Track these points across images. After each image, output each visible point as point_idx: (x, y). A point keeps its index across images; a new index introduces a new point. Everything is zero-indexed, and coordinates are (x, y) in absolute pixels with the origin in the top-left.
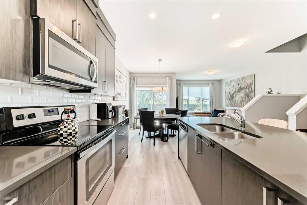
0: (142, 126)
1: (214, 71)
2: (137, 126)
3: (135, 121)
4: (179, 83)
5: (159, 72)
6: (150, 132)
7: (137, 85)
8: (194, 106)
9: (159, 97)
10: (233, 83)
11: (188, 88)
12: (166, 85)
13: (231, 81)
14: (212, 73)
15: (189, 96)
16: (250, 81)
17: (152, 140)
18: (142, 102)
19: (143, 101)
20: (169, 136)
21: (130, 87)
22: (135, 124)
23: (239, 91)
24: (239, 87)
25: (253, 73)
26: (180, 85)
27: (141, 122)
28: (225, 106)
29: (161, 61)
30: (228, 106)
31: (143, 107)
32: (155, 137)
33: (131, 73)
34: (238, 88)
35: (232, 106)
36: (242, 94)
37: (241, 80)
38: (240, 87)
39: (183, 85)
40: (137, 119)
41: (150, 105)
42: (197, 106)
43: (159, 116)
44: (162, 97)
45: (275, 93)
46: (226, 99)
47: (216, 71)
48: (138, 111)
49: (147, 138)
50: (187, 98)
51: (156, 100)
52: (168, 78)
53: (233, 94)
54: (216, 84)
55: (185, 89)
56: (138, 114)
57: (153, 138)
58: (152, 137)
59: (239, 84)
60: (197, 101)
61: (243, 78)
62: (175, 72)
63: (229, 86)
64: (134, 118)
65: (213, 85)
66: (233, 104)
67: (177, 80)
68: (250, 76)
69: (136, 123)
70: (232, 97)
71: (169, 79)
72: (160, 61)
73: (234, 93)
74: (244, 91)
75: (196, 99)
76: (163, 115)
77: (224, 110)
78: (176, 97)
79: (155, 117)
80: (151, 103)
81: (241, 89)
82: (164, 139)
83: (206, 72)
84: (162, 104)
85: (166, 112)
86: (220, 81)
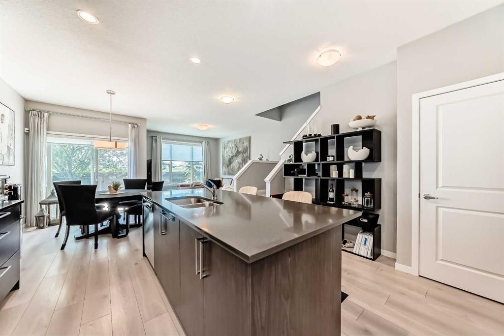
0: (64, 218)
1: (207, 126)
2: (51, 219)
3: (42, 210)
4: (153, 136)
5: (109, 111)
6: (86, 227)
7: (48, 130)
8: (183, 175)
9: (115, 159)
10: (230, 144)
11: (171, 146)
12: (127, 138)
13: (229, 142)
14: (204, 128)
15: (171, 158)
16: (246, 144)
17: (91, 242)
18: (67, 168)
19: (70, 166)
20: (129, 226)
21: (27, 134)
22: (43, 216)
23: (236, 156)
24: (236, 150)
25: (249, 135)
26: (156, 140)
27: (61, 210)
28: (223, 174)
29: (113, 94)
30: (226, 175)
31: (67, 178)
32: (97, 234)
33: (26, 101)
34: (235, 152)
35: (230, 174)
36: (239, 159)
37: (238, 141)
38: (238, 150)
39: (162, 140)
40: (51, 206)
41: (88, 175)
42: (187, 175)
43: (109, 193)
44: (121, 159)
45: (264, 160)
46: (223, 165)
47: (210, 126)
48: (53, 187)
49: (78, 239)
50: (169, 162)
51: (108, 164)
52: (130, 125)
53: (230, 159)
54: (212, 143)
55: (165, 147)
56: (52, 194)
57: (94, 237)
58: (92, 235)
59: (236, 147)
60: (187, 168)
61: (240, 139)
62: (145, 117)
63: (226, 148)
64: (41, 204)
65: (207, 144)
66: (230, 171)
67: (148, 131)
68: (246, 138)
69: (46, 214)
70: (230, 162)
71: (133, 127)
72: (111, 93)
73: (232, 157)
74: (241, 155)
75: (187, 164)
76: (118, 192)
77: (221, 179)
78: (147, 161)
79: (97, 196)
80: (91, 169)
81: (238, 152)
82: (120, 233)
83: (196, 125)
84: (120, 173)
85: (125, 186)
86: (217, 140)
